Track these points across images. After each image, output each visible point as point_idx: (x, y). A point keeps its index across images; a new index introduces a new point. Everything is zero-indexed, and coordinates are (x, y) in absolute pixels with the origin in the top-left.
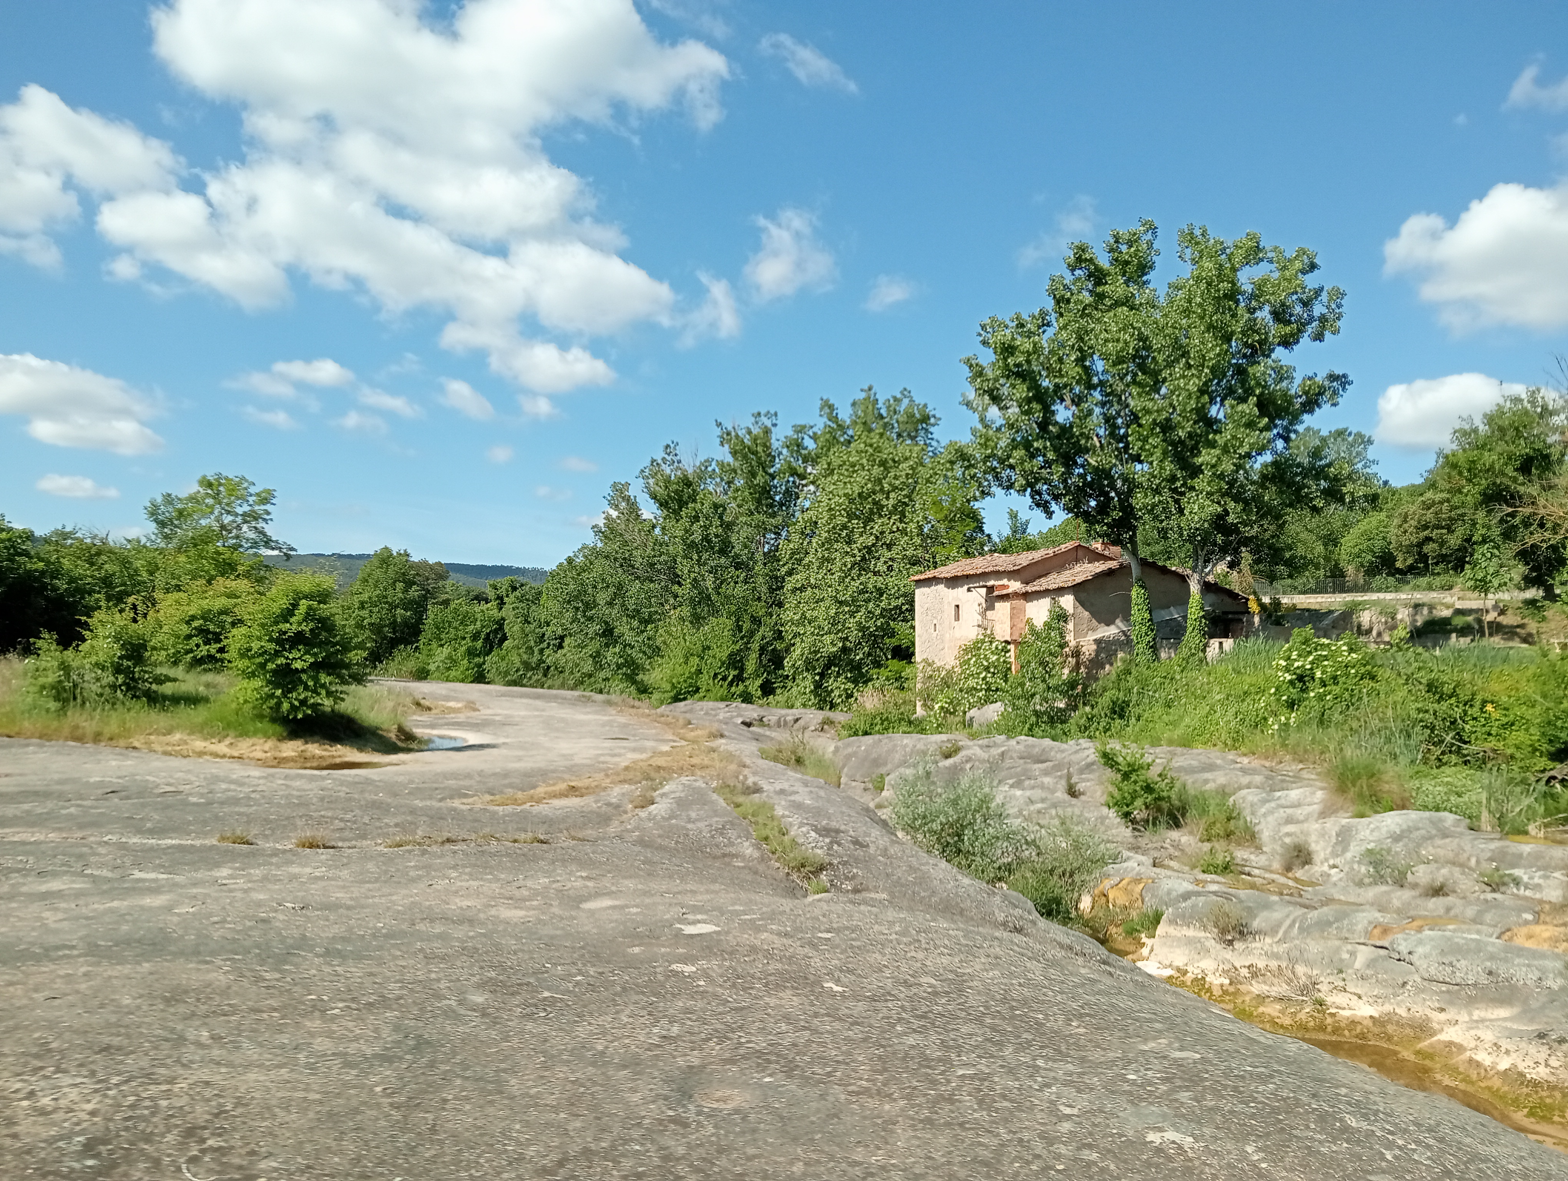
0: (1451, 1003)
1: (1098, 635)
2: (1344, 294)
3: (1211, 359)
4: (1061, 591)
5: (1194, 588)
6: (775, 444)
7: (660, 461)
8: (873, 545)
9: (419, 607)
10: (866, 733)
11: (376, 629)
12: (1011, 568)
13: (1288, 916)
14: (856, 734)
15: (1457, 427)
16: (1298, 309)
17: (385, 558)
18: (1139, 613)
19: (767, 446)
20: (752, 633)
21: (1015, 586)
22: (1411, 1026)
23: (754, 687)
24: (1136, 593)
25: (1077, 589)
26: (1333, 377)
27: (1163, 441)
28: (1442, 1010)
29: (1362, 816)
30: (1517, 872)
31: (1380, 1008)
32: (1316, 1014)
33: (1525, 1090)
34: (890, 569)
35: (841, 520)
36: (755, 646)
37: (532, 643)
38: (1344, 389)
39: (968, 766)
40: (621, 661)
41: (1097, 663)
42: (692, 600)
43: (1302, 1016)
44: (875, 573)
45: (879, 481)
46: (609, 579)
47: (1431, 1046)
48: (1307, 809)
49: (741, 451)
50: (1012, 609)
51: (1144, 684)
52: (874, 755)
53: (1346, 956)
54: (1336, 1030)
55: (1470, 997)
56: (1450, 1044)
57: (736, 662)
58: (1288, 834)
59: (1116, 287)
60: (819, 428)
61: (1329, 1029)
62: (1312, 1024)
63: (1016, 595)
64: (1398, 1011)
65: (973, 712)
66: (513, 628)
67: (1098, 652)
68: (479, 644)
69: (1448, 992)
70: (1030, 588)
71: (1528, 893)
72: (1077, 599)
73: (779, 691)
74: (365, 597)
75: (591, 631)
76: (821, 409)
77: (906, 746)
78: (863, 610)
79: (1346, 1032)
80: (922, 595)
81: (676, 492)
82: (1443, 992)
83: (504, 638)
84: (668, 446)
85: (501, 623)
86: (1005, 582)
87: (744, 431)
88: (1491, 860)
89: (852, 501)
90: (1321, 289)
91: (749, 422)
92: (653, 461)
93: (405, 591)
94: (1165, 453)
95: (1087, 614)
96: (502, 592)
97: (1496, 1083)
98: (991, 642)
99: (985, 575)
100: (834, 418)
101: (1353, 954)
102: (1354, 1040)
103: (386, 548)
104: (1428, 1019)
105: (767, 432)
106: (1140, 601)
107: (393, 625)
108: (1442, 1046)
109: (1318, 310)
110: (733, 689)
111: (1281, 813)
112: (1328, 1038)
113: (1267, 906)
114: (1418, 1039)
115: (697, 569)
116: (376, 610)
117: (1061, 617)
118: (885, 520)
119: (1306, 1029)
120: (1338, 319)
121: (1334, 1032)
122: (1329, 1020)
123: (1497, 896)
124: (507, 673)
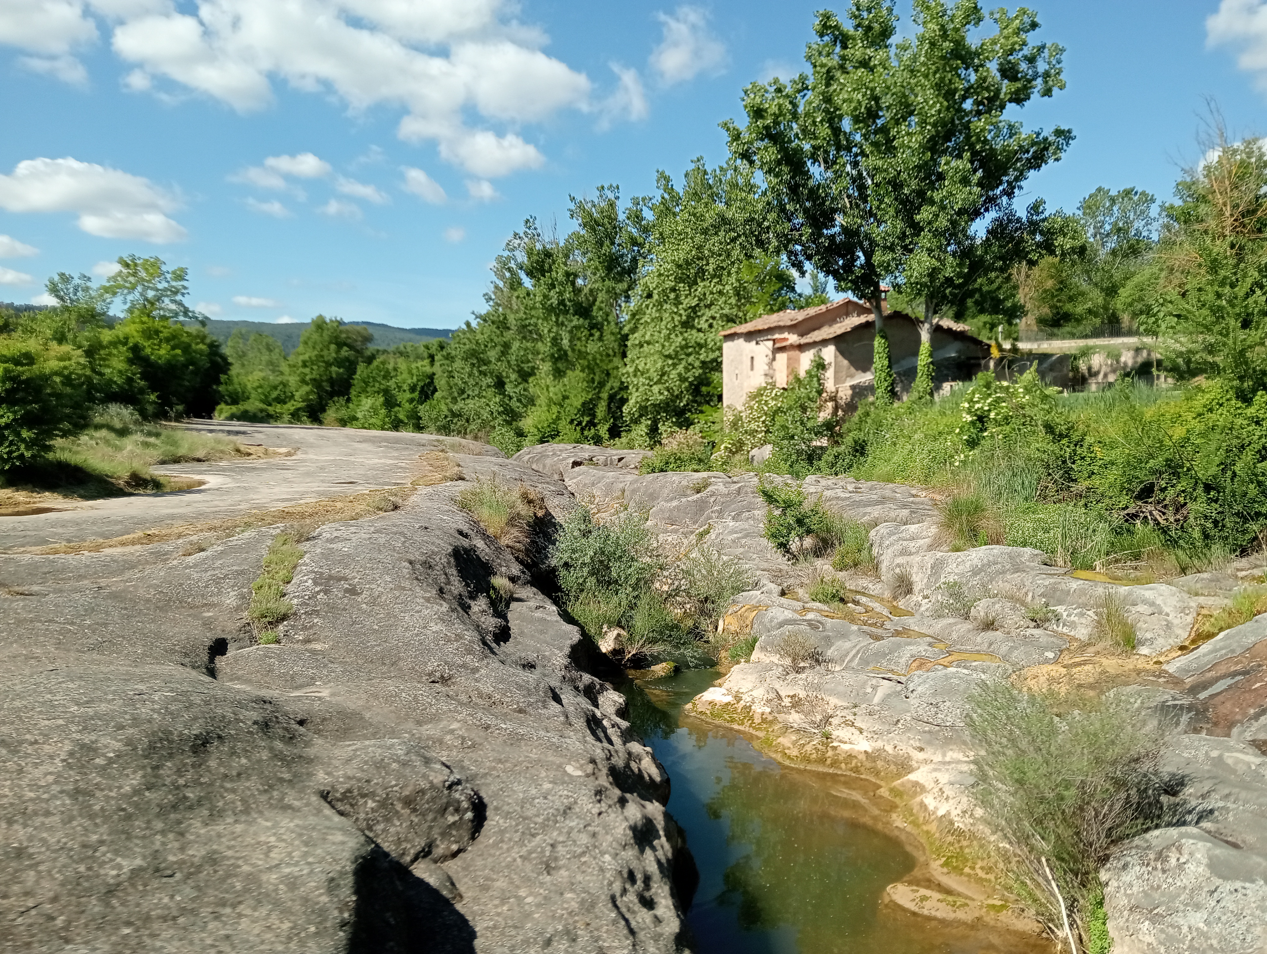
0: (929, 743)
1: (854, 382)
2: (1063, 50)
3: (933, 116)
4: (825, 342)
5: (925, 336)
6: (621, 217)
7: (522, 235)
8: (698, 305)
9: (350, 366)
10: (662, 470)
11: (316, 383)
12: (789, 323)
13: (855, 646)
14: (653, 471)
15: (1179, 180)
16: (1023, 66)
17: (320, 325)
18: (880, 361)
19: (612, 219)
20: (602, 384)
21: (793, 338)
22: (896, 764)
23: (603, 430)
24: (878, 343)
25: (839, 341)
26: (1059, 133)
27: (896, 199)
28: (921, 749)
29: (958, 550)
30: (1060, 609)
31: (874, 744)
32: (820, 747)
33: (950, 839)
34: (711, 326)
35: (670, 284)
36: (605, 395)
37: (456, 394)
38: (1067, 144)
39: (712, 499)
40: (501, 409)
41: (851, 407)
42: (552, 356)
43: (808, 748)
44: (699, 330)
45: (700, 248)
46: (496, 339)
47: (903, 785)
48: (921, 542)
49: (591, 224)
50: (789, 359)
51: (879, 425)
52: (651, 491)
53: (869, 690)
54: (835, 763)
55: (946, 738)
56: (916, 784)
57: (588, 408)
58: (898, 565)
59: (857, 51)
60: (657, 201)
61: (829, 761)
62: (814, 756)
63: (792, 347)
64: (886, 748)
65: (754, 452)
66: (441, 382)
67: (853, 397)
68: (416, 395)
69: (930, 732)
70: (804, 340)
71: (1065, 630)
72: (838, 349)
73: (623, 434)
74: (306, 357)
75: (484, 384)
76: (658, 182)
77: (674, 482)
78: (684, 362)
79: (843, 766)
80: (728, 347)
81: (537, 262)
82: (925, 732)
83: (435, 390)
84: (527, 221)
85: (432, 377)
86: (786, 335)
87: (590, 205)
88: (1042, 595)
89: (679, 266)
90: (1043, 47)
91: (594, 196)
92: (516, 235)
93: (338, 352)
94: (897, 212)
95: (846, 362)
96: (433, 351)
97: (933, 827)
98: (772, 389)
99: (771, 330)
100: (669, 190)
101: (875, 688)
102: (848, 773)
103: (321, 316)
104: (909, 758)
105: (612, 205)
106: (881, 350)
107: (331, 381)
108: (910, 785)
109: (1041, 66)
110: (586, 433)
111: (897, 547)
112: (826, 770)
113: (844, 635)
114: (899, 776)
115: (554, 330)
116: (315, 367)
117: (821, 366)
118: (707, 283)
119: (809, 761)
120: (1058, 73)
121: (832, 765)
122: (830, 753)
123: (1036, 632)
124: (437, 420)
